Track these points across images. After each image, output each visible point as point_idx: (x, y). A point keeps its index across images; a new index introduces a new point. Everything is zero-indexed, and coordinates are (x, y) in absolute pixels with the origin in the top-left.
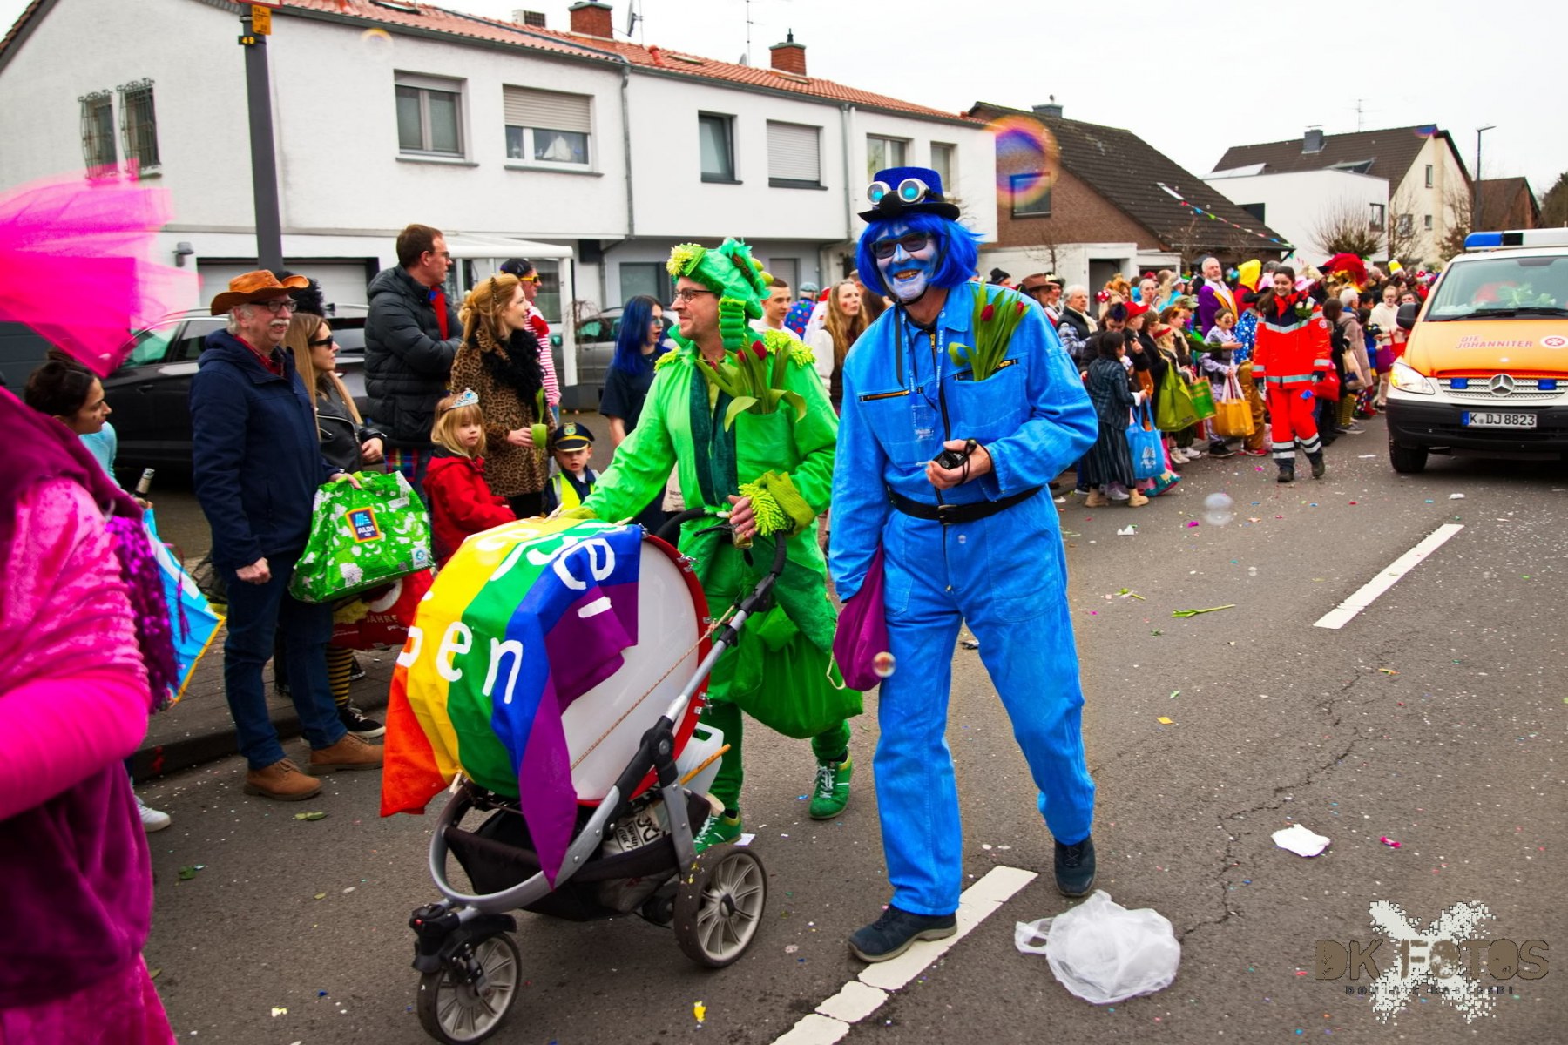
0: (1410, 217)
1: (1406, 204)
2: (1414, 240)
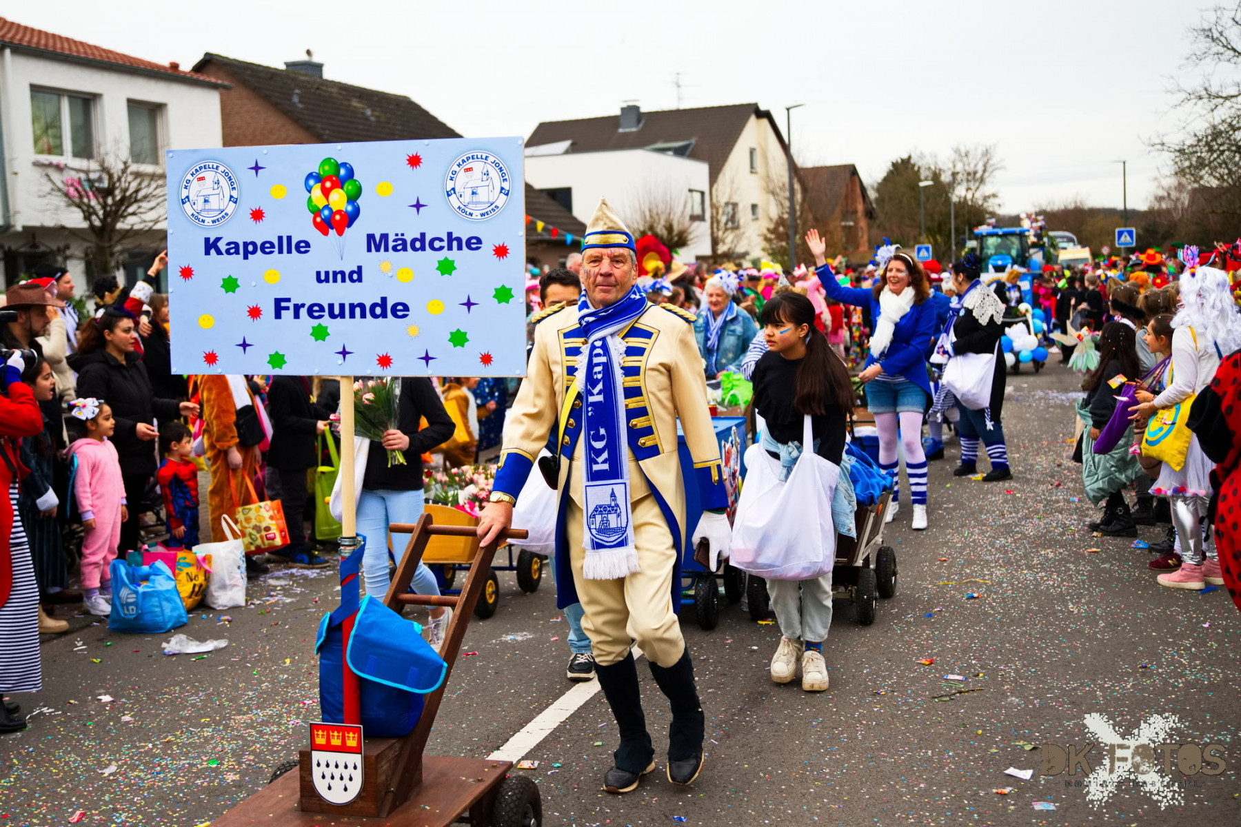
0: (735, 205)
1: (728, 191)
2: (737, 232)
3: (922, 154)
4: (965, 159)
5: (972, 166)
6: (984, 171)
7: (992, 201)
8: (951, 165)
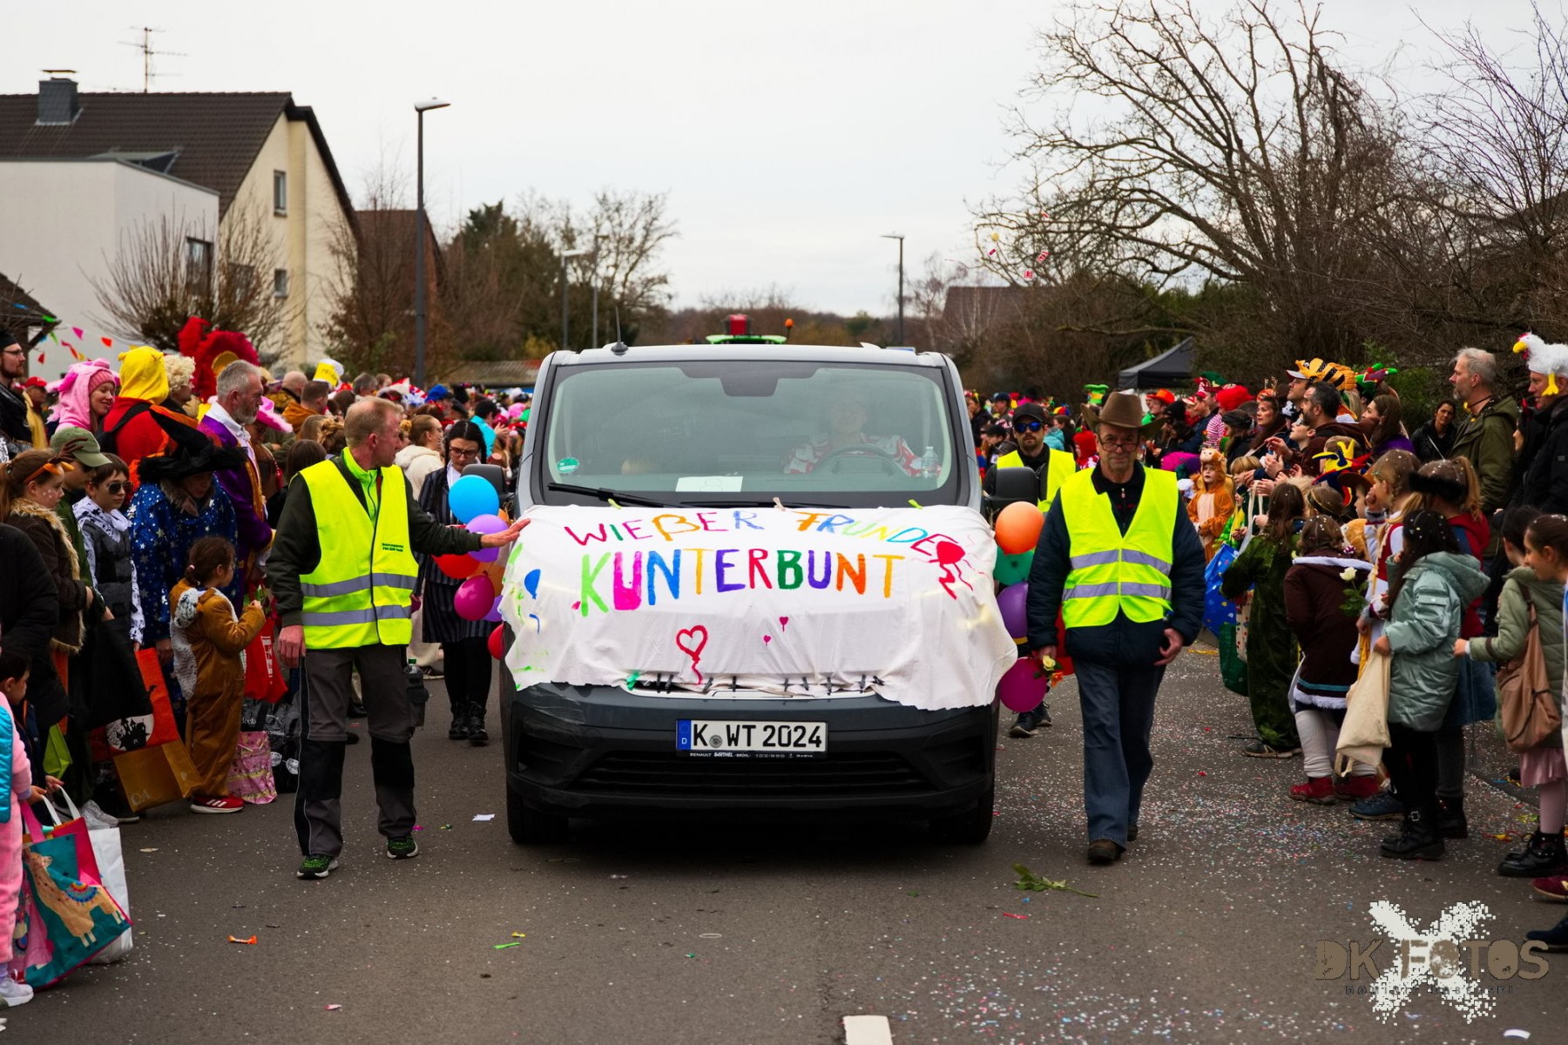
3: (543, 199)
4: (616, 215)
5: (626, 226)
6: (646, 238)
7: (655, 287)
8: (592, 224)
